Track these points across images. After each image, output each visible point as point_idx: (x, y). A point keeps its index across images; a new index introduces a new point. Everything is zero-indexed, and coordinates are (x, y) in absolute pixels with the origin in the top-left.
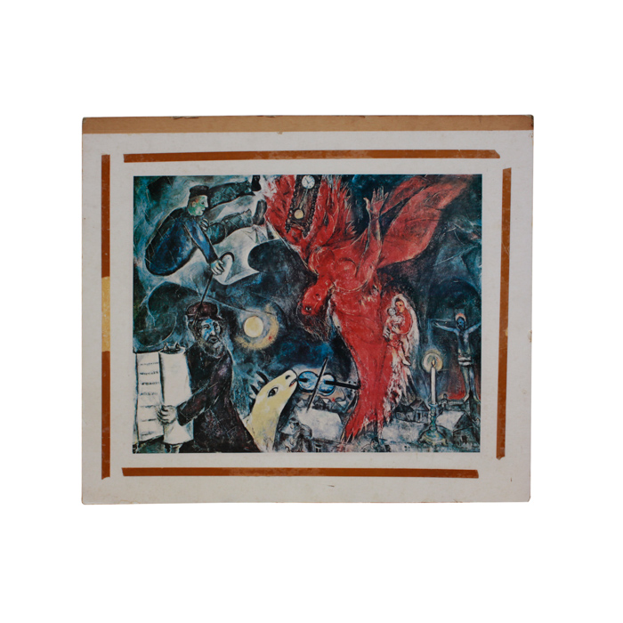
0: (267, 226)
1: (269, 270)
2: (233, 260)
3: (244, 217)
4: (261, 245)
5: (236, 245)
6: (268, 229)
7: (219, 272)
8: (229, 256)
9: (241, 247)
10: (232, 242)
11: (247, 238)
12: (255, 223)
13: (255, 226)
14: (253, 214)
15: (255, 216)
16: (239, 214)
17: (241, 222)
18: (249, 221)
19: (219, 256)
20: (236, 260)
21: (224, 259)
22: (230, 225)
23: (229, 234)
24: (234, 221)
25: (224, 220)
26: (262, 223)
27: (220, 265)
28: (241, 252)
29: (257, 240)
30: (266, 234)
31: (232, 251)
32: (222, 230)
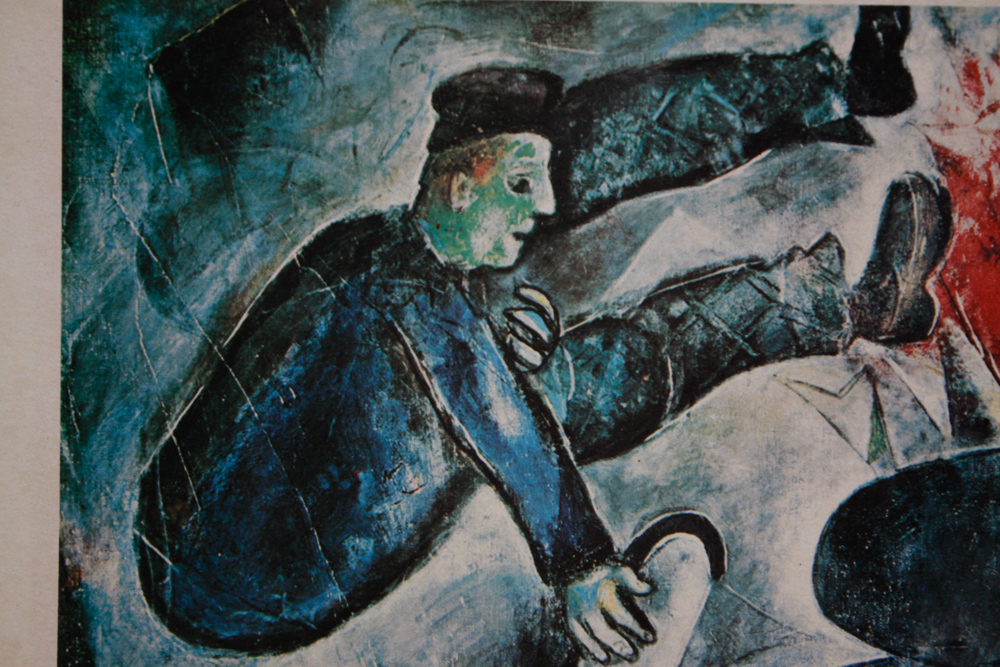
0: (949, 352)
1: (953, 645)
2: (717, 571)
3: (792, 287)
4: (906, 477)
5: (736, 469)
6: (952, 373)
7: (622, 646)
8: (691, 544)
9: (769, 485)
10: (711, 447)
11: (809, 425)
12: (868, 331)
13: (870, 350)
14: (855, 269)
15: (867, 284)
16: (757, 265)
17: (773, 321)
18: (825, 313)
19: (622, 540)
20: (735, 567)
21: (655, 562)
22: (697, 337)
23: (691, 393)
24: (725, 308)
25: (657, 299)
26: (913, 331)
27: (625, 595)
28: (765, 521)
29: (879, 446)
30: (936, 403)
31: (711, 511)
32: (644, 367)
